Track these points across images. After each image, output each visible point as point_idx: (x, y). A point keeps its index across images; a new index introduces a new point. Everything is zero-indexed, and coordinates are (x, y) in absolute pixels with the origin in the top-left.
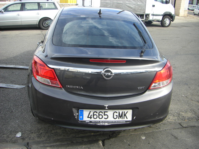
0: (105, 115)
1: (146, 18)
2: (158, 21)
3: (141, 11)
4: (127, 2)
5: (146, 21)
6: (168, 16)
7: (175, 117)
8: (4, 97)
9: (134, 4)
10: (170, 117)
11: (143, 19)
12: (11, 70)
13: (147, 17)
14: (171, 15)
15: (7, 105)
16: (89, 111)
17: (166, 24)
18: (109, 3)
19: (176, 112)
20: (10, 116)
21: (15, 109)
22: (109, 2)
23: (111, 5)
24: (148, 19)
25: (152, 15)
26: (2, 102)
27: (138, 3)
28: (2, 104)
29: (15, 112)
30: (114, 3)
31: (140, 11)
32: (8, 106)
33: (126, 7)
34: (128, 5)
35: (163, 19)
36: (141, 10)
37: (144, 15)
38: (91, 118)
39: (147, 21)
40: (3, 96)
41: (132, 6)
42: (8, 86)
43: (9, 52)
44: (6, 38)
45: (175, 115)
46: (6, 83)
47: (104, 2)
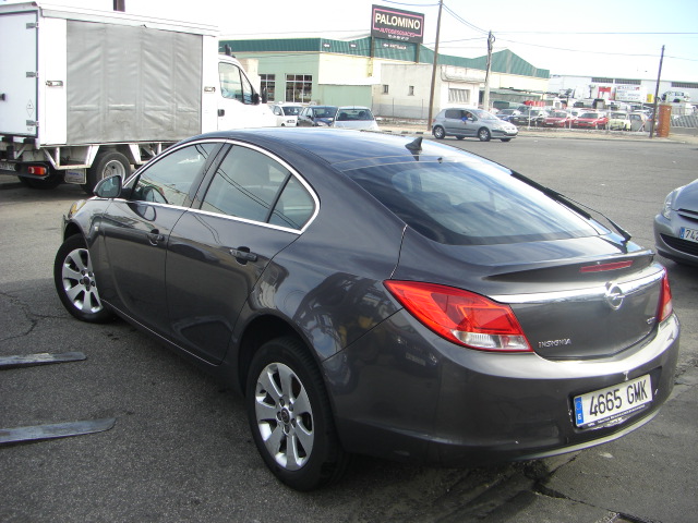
0: (616, 399)
3: (190, 132)
4: (147, 106)
9: (169, 111)
16: (590, 395)
18: (92, 110)
22: (94, 106)
23: (101, 115)
27: (180, 107)
30: (110, 109)
31: (184, 131)
33: (146, 119)
34: (150, 113)
36: (188, 128)
38: (595, 413)
41: (162, 118)
42: (55, 430)
47: (77, 107)
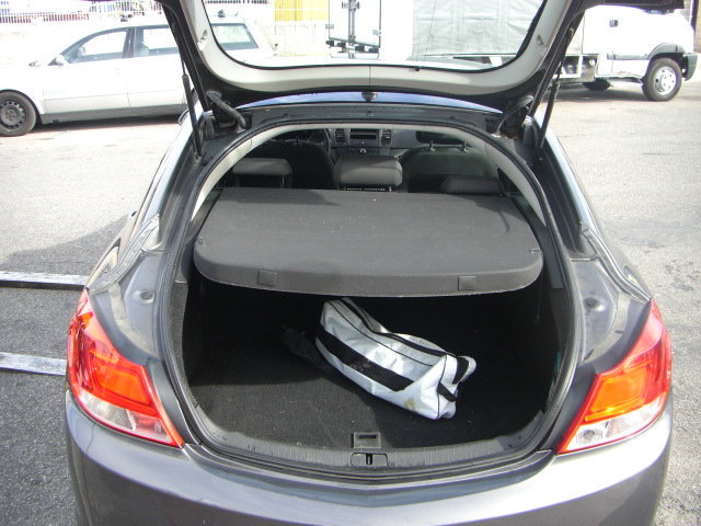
1: (586, 71)
2: (634, 80)
4: (512, 15)
5: (586, 80)
6: (669, 61)
7: (688, 516)
8: (21, 414)
10: (666, 514)
11: (575, 72)
12: (64, 294)
13: (589, 66)
14: (681, 54)
15: (23, 453)
17: (660, 88)
18: (443, 20)
19: (692, 493)
20: (26, 500)
21: (49, 471)
22: (447, 15)
23: (454, 25)
24: (592, 74)
25: (608, 58)
26: (6, 438)
28: (7, 444)
29: (49, 482)
30: (464, 18)
32: (29, 455)
33: (511, 30)
35: (651, 70)
37: (577, 58)
39: (592, 80)
40: (14, 411)
42: (39, 364)
43: (71, 218)
44: (69, 159)
45: (686, 504)
46: (35, 353)
